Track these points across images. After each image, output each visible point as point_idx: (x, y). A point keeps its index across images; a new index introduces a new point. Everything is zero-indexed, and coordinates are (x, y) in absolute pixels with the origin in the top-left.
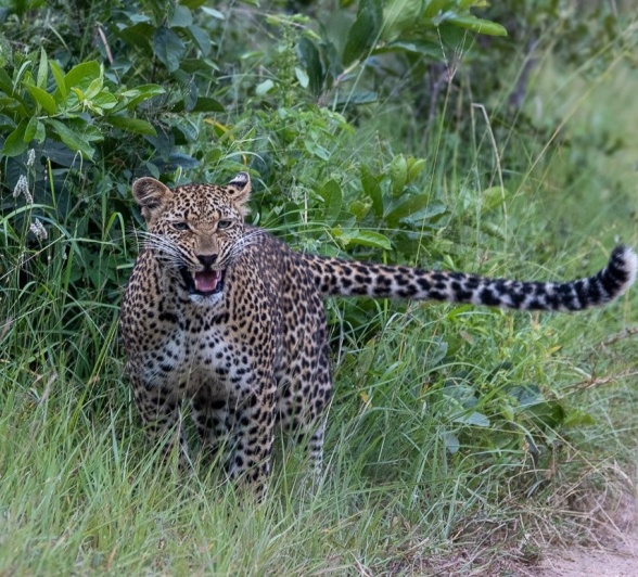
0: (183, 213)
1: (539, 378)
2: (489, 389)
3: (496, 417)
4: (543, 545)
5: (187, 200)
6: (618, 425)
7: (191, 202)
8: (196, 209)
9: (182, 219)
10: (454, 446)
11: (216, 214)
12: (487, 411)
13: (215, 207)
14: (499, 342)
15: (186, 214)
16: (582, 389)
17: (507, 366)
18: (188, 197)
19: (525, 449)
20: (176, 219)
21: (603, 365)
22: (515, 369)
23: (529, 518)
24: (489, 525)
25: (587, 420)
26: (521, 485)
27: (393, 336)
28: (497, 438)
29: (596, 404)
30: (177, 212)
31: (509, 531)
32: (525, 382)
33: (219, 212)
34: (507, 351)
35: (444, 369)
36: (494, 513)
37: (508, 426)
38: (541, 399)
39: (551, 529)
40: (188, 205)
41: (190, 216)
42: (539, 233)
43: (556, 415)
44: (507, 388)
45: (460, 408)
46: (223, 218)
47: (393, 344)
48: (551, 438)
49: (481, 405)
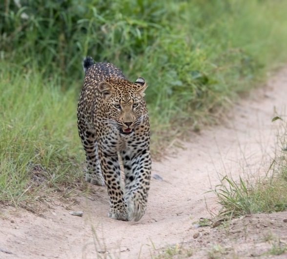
0: (118, 101)
1: (199, 68)
2: (182, 72)
3: (184, 82)
4: (201, 125)
5: (120, 94)
6: (227, 83)
7: (122, 95)
8: (124, 99)
9: (118, 103)
10: (170, 92)
11: (132, 101)
12: (181, 80)
13: (132, 97)
14: (185, 56)
15: (120, 101)
16: (214, 72)
17: (188, 64)
18: (121, 93)
19: (195, 92)
20: (116, 103)
21: (221, 63)
22: (191, 65)
23: (197, 117)
24: (183, 119)
25: (216, 82)
26: (193, 105)
27: (148, 54)
28: (185, 89)
29: (219, 77)
30: (116, 100)
31: (189, 121)
32: (194, 69)
33: (133, 100)
34: (188, 59)
35: (166, 66)
36: (184, 115)
37: (189, 85)
38: (200, 75)
39: (204, 120)
40: (120, 97)
41: (122, 102)
42: (199, 18)
43: (205, 81)
44: (188, 72)
45: (172, 79)
46: (135, 102)
47: (149, 57)
48: (204, 88)
49: (179, 77)
